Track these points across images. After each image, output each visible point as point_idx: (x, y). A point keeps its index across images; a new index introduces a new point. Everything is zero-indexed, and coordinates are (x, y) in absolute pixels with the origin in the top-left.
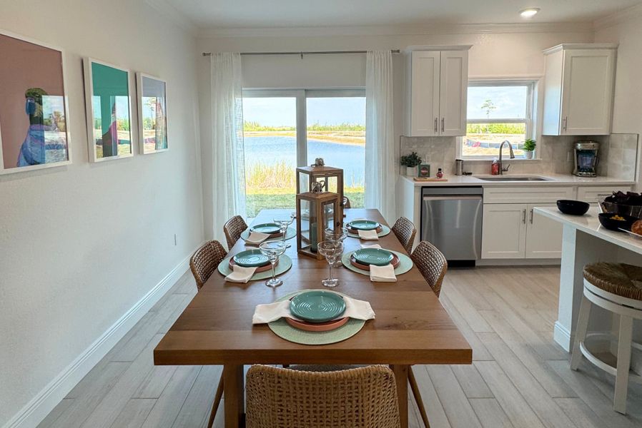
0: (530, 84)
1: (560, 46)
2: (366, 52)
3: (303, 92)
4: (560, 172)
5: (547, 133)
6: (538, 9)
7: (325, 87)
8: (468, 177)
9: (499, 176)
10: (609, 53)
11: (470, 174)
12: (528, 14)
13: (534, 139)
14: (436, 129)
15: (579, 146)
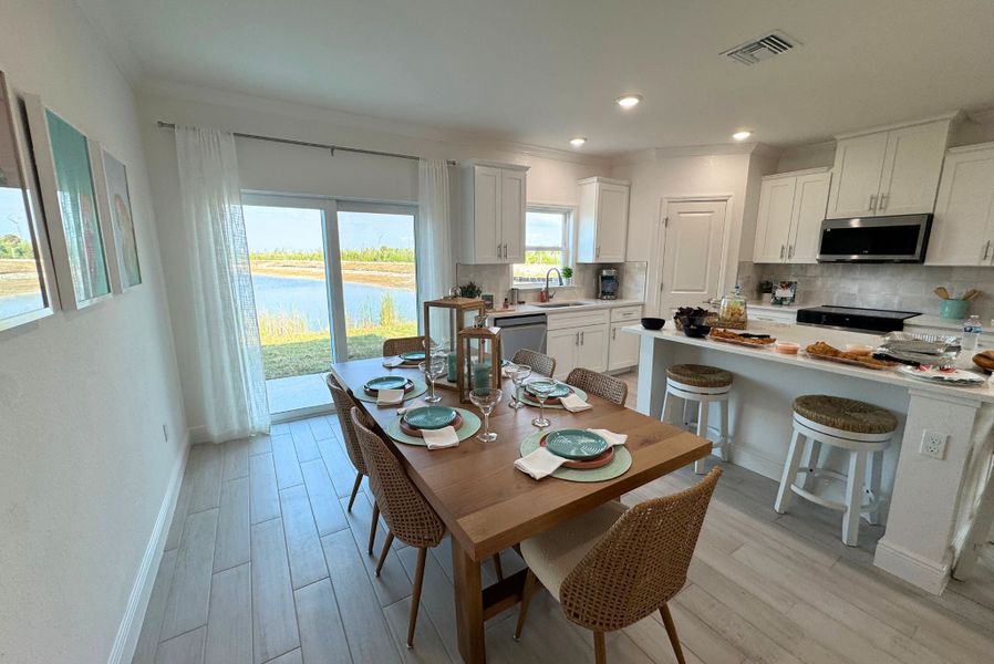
0: (566, 213)
1: (595, 179)
2: (418, 159)
3: (334, 203)
4: (588, 297)
5: (581, 260)
6: (585, 140)
7: (371, 199)
8: (522, 306)
9: (547, 303)
10: (625, 189)
11: (524, 302)
12: (577, 143)
13: (570, 267)
14: (500, 256)
15: (605, 273)
